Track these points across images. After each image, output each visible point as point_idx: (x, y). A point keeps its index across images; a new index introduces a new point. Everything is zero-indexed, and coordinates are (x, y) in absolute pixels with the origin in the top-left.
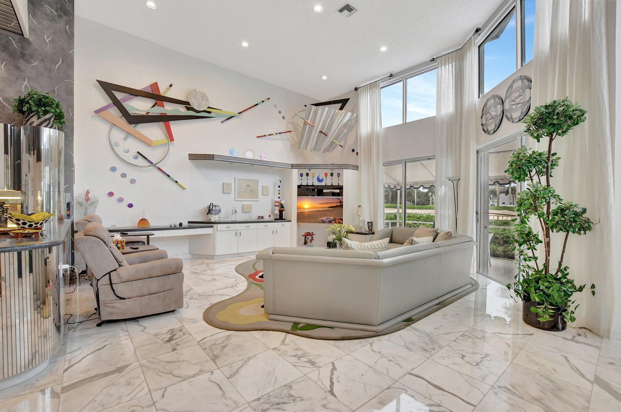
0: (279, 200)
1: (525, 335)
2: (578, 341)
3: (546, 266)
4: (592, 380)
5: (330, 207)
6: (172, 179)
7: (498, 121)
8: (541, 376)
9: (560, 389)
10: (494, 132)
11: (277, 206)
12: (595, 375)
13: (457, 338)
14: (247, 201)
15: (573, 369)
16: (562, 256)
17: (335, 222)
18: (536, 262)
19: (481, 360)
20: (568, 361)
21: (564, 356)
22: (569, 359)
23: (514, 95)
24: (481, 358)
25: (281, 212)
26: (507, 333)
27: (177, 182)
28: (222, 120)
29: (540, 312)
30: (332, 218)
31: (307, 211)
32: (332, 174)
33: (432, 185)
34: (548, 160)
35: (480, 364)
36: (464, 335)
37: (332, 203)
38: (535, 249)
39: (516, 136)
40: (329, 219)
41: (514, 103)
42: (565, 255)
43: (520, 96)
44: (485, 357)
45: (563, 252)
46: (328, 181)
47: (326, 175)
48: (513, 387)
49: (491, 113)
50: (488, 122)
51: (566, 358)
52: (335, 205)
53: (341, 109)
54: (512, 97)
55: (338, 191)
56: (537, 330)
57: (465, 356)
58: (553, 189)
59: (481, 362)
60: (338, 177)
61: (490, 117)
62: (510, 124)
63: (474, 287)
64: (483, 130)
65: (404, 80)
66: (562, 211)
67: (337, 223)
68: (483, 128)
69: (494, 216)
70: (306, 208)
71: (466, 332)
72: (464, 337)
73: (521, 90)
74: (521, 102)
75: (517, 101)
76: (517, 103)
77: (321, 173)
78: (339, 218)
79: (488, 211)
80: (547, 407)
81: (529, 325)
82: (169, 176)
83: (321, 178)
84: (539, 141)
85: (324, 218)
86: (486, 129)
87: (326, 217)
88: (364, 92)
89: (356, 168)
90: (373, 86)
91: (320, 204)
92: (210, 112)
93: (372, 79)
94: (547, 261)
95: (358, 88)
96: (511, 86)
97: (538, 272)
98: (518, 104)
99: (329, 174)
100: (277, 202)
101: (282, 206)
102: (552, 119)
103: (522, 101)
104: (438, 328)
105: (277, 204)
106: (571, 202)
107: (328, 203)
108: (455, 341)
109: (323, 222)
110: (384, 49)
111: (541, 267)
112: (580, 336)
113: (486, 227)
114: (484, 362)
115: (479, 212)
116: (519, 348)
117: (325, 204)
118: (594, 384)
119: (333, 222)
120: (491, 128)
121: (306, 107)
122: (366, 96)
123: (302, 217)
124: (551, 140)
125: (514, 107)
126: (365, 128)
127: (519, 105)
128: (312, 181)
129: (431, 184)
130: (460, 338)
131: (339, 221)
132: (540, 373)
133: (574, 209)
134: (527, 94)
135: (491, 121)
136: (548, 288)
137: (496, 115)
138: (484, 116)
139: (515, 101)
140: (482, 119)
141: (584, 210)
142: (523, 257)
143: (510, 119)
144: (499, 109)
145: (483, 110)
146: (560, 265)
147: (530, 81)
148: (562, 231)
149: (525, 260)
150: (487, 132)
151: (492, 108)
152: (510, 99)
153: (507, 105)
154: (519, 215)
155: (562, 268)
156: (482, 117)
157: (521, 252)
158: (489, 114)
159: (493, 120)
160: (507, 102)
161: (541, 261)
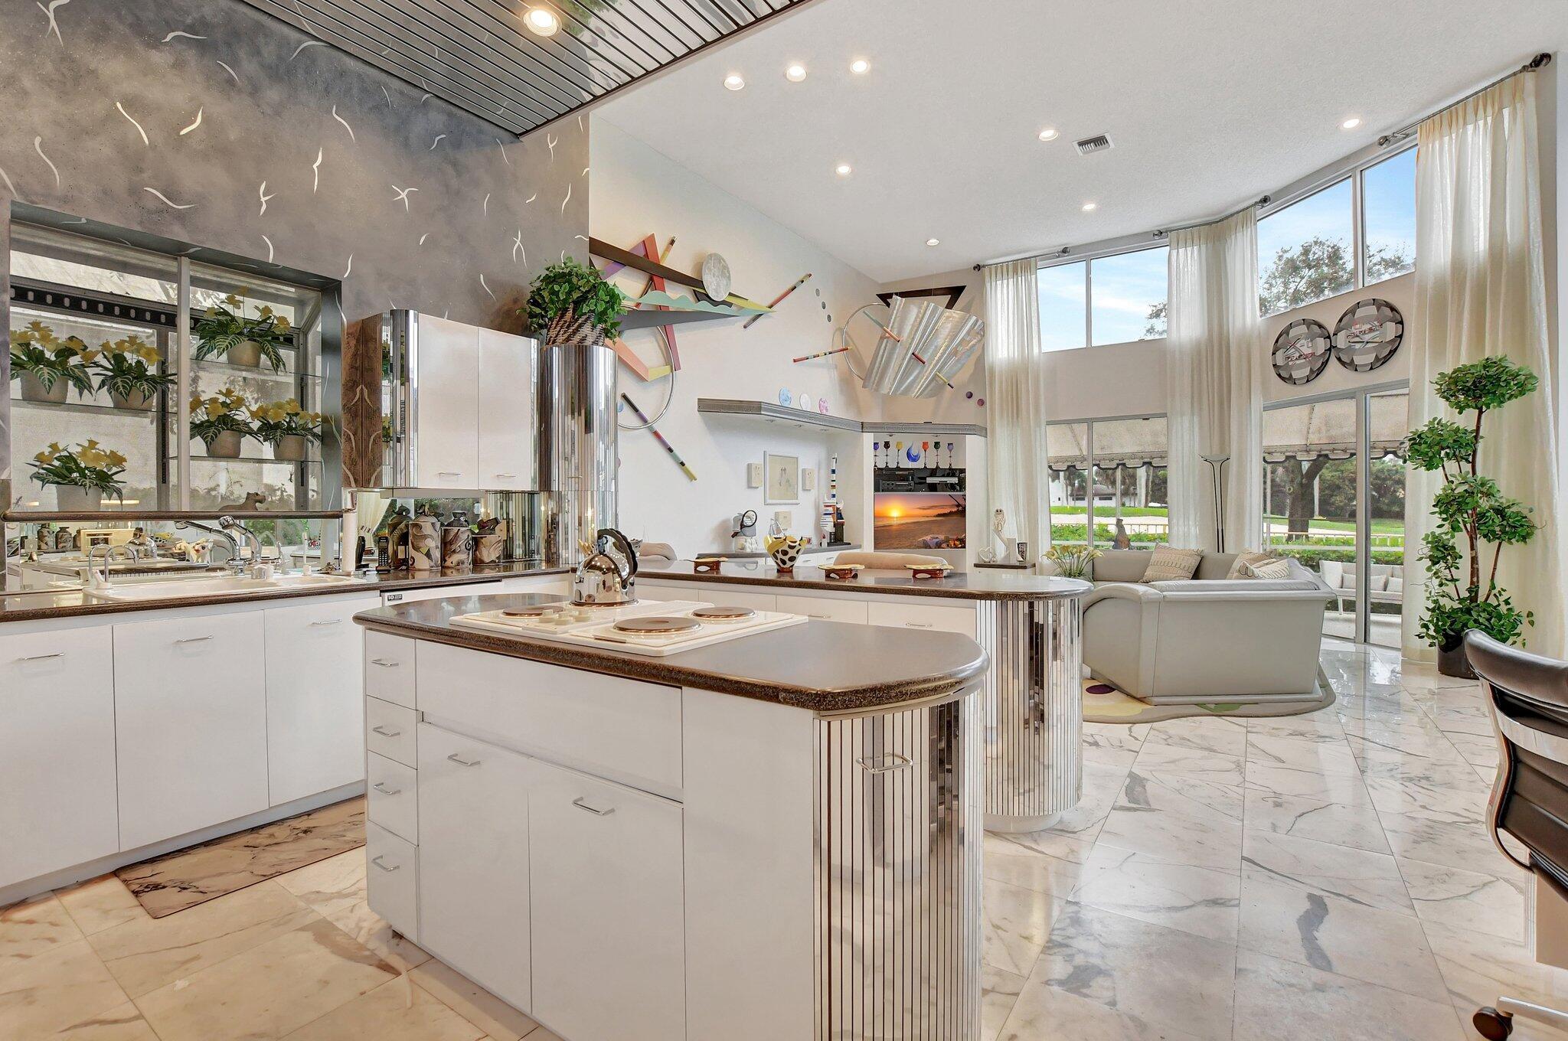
0: (834, 500)
3: (1474, 589)
5: (939, 515)
6: (675, 458)
7: (1317, 365)
10: (1308, 381)
11: (830, 514)
14: (780, 504)
16: (1493, 574)
17: (948, 546)
18: (1456, 586)
23: (1358, 326)
25: (839, 527)
27: (682, 464)
28: (744, 323)
30: (942, 537)
31: (895, 522)
32: (937, 445)
33: (1071, 466)
34: (1475, 438)
37: (942, 507)
38: (1457, 568)
40: (937, 540)
41: (1357, 339)
43: (1371, 330)
45: (1495, 569)
46: (928, 460)
47: (925, 446)
49: (1300, 348)
50: (1290, 363)
52: (947, 511)
53: (950, 306)
54: (1353, 330)
55: (955, 480)
60: (950, 451)
61: (1297, 355)
62: (1347, 372)
64: (1279, 375)
65: (1088, 260)
66: (1498, 511)
67: (951, 548)
68: (1278, 371)
70: (894, 517)
73: (1376, 322)
74: (1375, 340)
75: (1367, 337)
76: (1365, 340)
77: (913, 441)
78: (955, 537)
82: (670, 450)
83: (914, 453)
84: (1461, 414)
85: (928, 538)
86: (1284, 374)
87: (932, 536)
88: (999, 276)
89: (981, 431)
90: (1023, 266)
91: (920, 508)
92: (730, 305)
93: (1020, 253)
94: (1475, 582)
95: (984, 266)
96: (1352, 311)
97: (1462, 601)
98: (1367, 342)
99: (931, 445)
100: (830, 506)
101: (839, 516)
103: (1377, 340)
105: (830, 510)
106: (1515, 500)
107: (936, 507)
109: (926, 546)
110: (1089, 207)
111: (1465, 594)
117: (928, 509)
119: (944, 545)
120: (1301, 372)
121: (880, 296)
122: (1005, 286)
123: (884, 536)
124: (1481, 413)
125: (1358, 346)
126: (1002, 348)
127: (1369, 345)
128: (896, 459)
129: (1070, 464)
131: (954, 544)
133: (1514, 509)
134: (1391, 330)
135: (1298, 362)
136: (1489, 620)
137: (1313, 354)
138: (1279, 353)
139: (1361, 336)
140: (1275, 357)
141: (1531, 511)
142: (1438, 580)
143: (1350, 365)
144: (1321, 345)
145: (1277, 341)
146: (1493, 587)
147: (1396, 311)
148: (1493, 540)
149: (1441, 585)
150: (1289, 380)
151: (1302, 341)
152: (1348, 333)
153: (1341, 341)
154: (1444, 520)
155: (1495, 591)
156: (1274, 354)
157: (1435, 573)
158: (1293, 350)
159: (1304, 360)
160: (1342, 335)
161: (1464, 584)
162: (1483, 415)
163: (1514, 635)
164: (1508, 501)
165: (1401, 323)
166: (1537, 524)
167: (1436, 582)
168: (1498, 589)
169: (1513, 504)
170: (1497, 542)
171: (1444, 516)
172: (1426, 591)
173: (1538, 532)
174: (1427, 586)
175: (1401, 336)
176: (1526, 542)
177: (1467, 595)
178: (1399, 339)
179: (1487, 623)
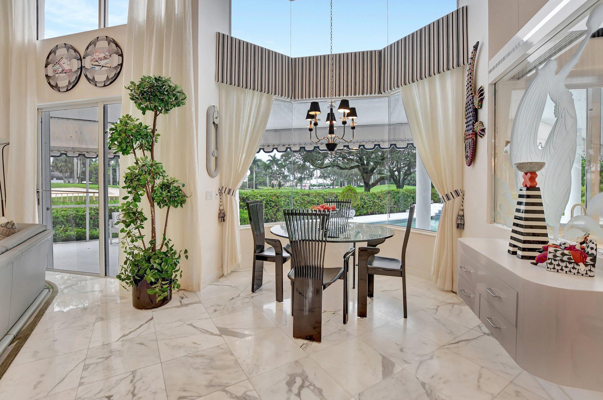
1: (148, 322)
2: (186, 304)
3: (153, 242)
4: (220, 334)
7: (73, 79)
8: (192, 357)
9: (212, 360)
10: (67, 90)
12: (217, 327)
13: (81, 378)
15: (203, 333)
16: (165, 229)
18: (143, 241)
19: (133, 385)
20: (194, 327)
21: (189, 325)
22: (194, 325)
23: (97, 54)
24: (131, 383)
26: (131, 330)
29: (158, 292)
34: (153, 133)
35: (136, 392)
36: (86, 367)
38: (143, 228)
39: (97, 103)
41: (96, 63)
42: (167, 228)
43: (105, 58)
44: (134, 377)
45: (166, 225)
48: (185, 391)
49: (63, 65)
50: (56, 75)
51: (191, 325)
54: (94, 56)
56: (153, 311)
57: (112, 396)
58: (161, 164)
59: (135, 388)
61: (60, 70)
62: (91, 86)
63: (51, 290)
64: (49, 83)
66: (166, 186)
68: (49, 80)
69: (62, 194)
71: (85, 359)
72: (89, 369)
73: (107, 53)
75: (102, 63)
76: (101, 65)
79: (51, 189)
80: (220, 386)
81: (142, 309)
84: (144, 113)
86: (53, 83)
94: (154, 237)
96: (93, 43)
97: (146, 251)
98: (103, 66)
102: (162, 94)
103: (108, 65)
104: (39, 383)
106: (175, 178)
108: (81, 384)
111: (148, 246)
112: (183, 299)
113: (48, 209)
114: (138, 385)
115: (40, 190)
116: (155, 340)
118: (223, 336)
120: (63, 83)
124: (156, 115)
125: (97, 68)
127: (104, 68)
130: (85, 374)
132: (189, 355)
133: (175, 185)
134: (116, 60)
135: (61, 75)
136: (160, 264)
137: (71, 70)
138: (50, 67)
139: (99, 61)
140: (47, 69)
141: (184, 186)
142: (130, 238)
143: (92, 81)
144: (75, 65)
145: (48, 57)
146: (164, 239)
147: (119, 47)
148: (163, 206)
149: (132, 241)
150: (55, 87)
151: (64, 60)
152: (92, 58)
153: (87, 63)
154: (130, 192)
155: (166, 241)
156: (46, 67)
157: (128, 233)
158: (58, 66)
159: (65, 74)
160: (88, 59)
161: (148, 239)
162: (158, 117)
163: (175, 272)
164: (171, 178)
165: (122, 55)
166: (188, 194)
167: (129, 239)
168: (167, 240)
169: (174, 181)
170: (166, 208)
171: (130, 190)
172: (123, 247)
173: (188, 200)
174: (123, 243)
175: (121, 65)
176: (182, 207)
177: (149, 246)
178: (120, 67)
179: (159, 268)
